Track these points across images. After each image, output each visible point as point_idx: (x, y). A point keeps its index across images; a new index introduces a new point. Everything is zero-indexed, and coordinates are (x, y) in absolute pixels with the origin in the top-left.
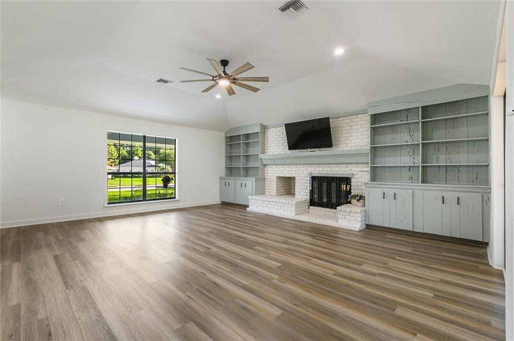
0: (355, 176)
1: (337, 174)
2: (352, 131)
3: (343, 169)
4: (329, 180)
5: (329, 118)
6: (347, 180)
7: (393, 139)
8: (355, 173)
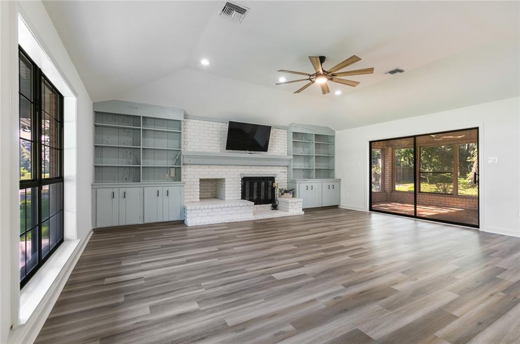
0: (278, 176)
1: (266, 175)
2: (275, 141)
3: (269, 171)
4: (259, 180)
5: (271, 127)
6: (272, 179)
7: (296, 151)
8: (277, 173)
